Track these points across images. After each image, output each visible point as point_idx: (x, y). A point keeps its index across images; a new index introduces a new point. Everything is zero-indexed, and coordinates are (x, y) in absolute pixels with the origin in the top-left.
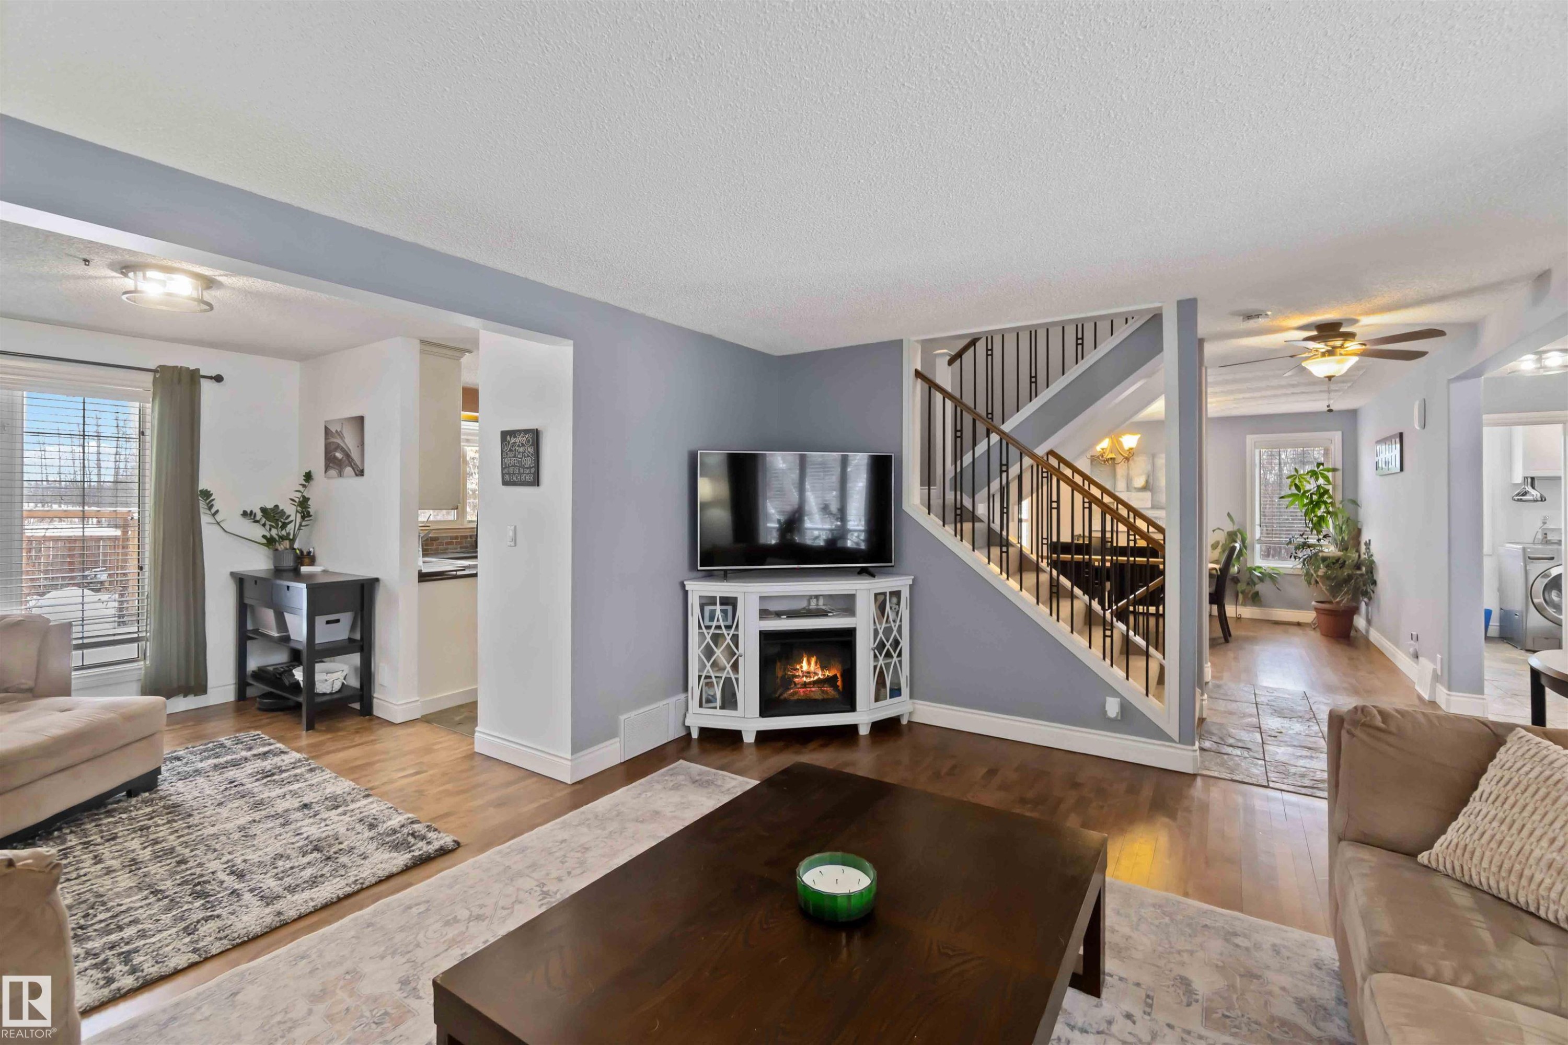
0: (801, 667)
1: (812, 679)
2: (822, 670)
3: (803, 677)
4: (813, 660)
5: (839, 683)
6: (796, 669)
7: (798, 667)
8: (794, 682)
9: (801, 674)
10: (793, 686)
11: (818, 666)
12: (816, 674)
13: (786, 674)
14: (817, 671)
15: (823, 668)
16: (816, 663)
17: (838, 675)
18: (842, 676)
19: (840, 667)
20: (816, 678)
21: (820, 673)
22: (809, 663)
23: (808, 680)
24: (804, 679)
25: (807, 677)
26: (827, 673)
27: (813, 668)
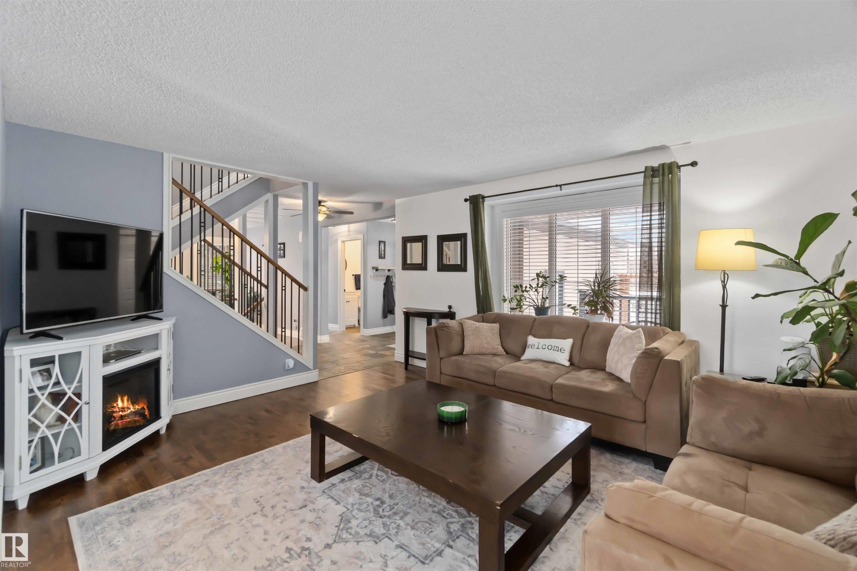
0: (117, 405)
1: (126, 413)
2: (133, 405)
3: (119, 412)
4: (125, 399)
5: (147, 413)
6: (114, 407)
7: (115, 405)
8: (114, 416)
9: (117, 410)
10: (113, 419)
11: (130, 402)
12: (128, 408)
13: (107, 411)
14: (129, 406)
15: (133, 403)
16: (128, 400)
17: (145, 407)
18: (148, 407)
19: (146, 401)
20: (129, 411)
21: (132, 407)
22: (123, 401)
23: (123, 414)
24: (121, 413)
25: (122, 411)
26: (137, 407)
27: (126, 404)
